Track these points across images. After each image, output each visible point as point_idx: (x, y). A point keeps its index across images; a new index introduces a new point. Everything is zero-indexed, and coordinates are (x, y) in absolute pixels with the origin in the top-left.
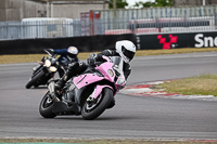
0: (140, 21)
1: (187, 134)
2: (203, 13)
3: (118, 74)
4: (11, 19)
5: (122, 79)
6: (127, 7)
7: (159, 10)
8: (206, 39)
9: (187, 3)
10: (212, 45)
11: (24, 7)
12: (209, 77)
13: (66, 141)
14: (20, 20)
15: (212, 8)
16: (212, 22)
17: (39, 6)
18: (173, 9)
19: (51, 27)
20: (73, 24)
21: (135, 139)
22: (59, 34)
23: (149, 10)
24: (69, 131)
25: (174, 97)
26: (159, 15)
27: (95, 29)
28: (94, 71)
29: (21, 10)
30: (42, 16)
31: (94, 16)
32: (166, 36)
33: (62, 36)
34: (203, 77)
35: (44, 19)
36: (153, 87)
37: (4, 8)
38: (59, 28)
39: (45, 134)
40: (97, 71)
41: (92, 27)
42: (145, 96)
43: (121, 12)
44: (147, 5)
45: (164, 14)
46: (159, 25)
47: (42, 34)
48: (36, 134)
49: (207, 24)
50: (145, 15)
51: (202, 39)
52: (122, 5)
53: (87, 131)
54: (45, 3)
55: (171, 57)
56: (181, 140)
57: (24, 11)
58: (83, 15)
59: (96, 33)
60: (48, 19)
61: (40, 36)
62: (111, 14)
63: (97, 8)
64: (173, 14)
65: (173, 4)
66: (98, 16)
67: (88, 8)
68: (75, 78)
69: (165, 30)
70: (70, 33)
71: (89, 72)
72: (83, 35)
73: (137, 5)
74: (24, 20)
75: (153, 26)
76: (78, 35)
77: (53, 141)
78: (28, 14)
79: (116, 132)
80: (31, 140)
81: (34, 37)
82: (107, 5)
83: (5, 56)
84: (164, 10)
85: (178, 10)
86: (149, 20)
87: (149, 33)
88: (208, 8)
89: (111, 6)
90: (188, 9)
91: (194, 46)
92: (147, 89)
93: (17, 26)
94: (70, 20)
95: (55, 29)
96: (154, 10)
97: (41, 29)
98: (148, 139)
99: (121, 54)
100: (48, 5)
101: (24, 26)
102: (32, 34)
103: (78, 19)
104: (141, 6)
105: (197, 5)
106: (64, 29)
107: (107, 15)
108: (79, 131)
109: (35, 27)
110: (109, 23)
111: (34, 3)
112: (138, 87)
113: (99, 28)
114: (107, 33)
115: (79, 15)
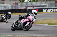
1: (41, 34)
2: (45, 3)
3: (33, 19)
5: (34, 20)
6: (25, 2)
7: (33, 3)
8: (46, 10)
9: (41, 1)
10: (47, 11)
12: (46, 20)
13: (9, 36)
15: (47, 2)
16: (47, 5)
17: (2, 1)
18: (37, 2)
19: (5, 7)
21: (27, 36)
22: (7, 9)
23: (31, 3)
26: (33, 4)
27: (17, 7)
28: (27, 18)
30: (3, 4)
31: (16, 4)
34: (45, 20)
39: (3, 34)
40: (28, 18)
43: (23, 3)
44: (30, 1)
45: (35, 4)
46: (33, 6)
49: (46, 6)
50: (30, 4)
51: (45, 10)
53: (14, 34)
56: (39, 36)
58: (13, 4)
59: (17, 8)
61: (2, 9)
62: (21, 3)
63: (17, 2)
64: (37, 4)
65: (37, 1)
68: (21, 20)
69: (35, 8)
70: (10, 8)
71: (25, 18)
72: (13, 9)
73: (28, 1)
77: (5, 36)
79: (22, 34)
82: (20, 1)
84: (35, 2)
85: (38, 2)
86: (31, 5)
87: (31, 8)
88: (46, 2)
89: (21, 1)
90: (41, 2)
91: (42, 12)
94: (10, 5)
96: (32, 3)
99: (34, 14)
100: (4, 1)
103: (12, 5)
104: (29, 1)
105: (43, 1)
106: (8, 7)
107: (20, 4)
109: (1, 7)
110: (20, 6)
113: (18, 7)
114: (20, 8)
115: (12, 4)
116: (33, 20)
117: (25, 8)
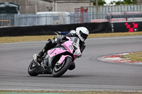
0: (114, 13)
3: (75, 48)
4: (29, 13)
6: (105, 5)
7: (126, 7)
11: (38, 4)
14: (35, 13)
17: (48, 4)
18: (135, 6)
19: (55, 18)
20: (70, 16)
22: (60, 22)
23: (119, 7)
24: (67, 85)
25: (136, 63)
26: (126, 10)
27: (84, 19)
29: (36, 6)
30: (50, 10)
31: (84, 10)
32: (131, 24)
33: (62, 24)
35: (51, 12)
36: (122, 57)
37: (25, 5)
38: (61, 18)
41: (82, 17)
42: (116, 63)
43: (101, 8)
44: (118, 3)
45: (129, 9)
46: (126, 16)
47: (50, 22)
48: (45, 88)
50: (117, 10)
52: (102, 3)
53: (79, 86)
54: (51, 2)
55: (134, 37)
56: (140, 91)
57: (38, 7)
58: (76, 10)
60: (53, 12)
61: (49, 24)
62: (95, 9)
63: (86, 5)
64: (136, 9)
65: (135, 2)
66: (86, 10)
67: (79, 5)
69: (130, 20)
70: (68, 22)
72: (76, 23)
73: (112, 3)
74: (38, 13)
75: (122, 17)
76: (73, 23)
78: (40, 9)
80: (42, 92)
81: (44, 24)
82: (92, 3)
83: (25, 37)
84: (129, 6)
85: (139, 6)
86: (120, 13)
87: (120, 22)
89: (95, 4)
92: (118, 58)
93: (33, 17)
94: (68, 13)
95: (58, 19)
96: (123, 7)
97: (49, 19)
98: (119, 90)
99: (79, 36)
100: (53, 3)
101: (38, 17)
102: (43, 22)
103: (73, 13)
104: (114, 4)
106: (64, 19)
107: (92, 10)
108: (73, 86)
109: (45, 18)
110: (93, 15)
111: (44, 2)
112: (112, 57)
113: (87, 18)
114: (92, 21)
115: (74, 10)
116: (74, 51)
117: (106, 21)
